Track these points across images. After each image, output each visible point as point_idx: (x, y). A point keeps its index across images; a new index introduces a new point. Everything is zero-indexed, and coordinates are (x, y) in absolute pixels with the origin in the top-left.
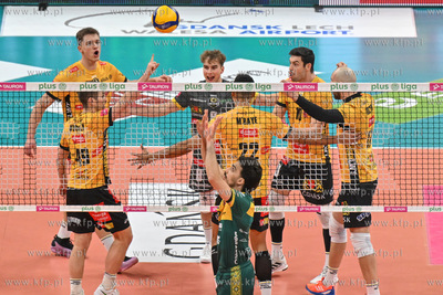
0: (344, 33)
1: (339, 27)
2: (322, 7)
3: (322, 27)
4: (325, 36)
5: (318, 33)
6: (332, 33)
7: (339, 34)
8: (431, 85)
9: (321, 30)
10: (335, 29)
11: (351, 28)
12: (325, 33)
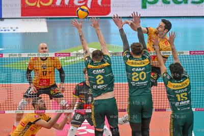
0: (14, 30)
1: (11, 28)
2: (4, 19)
3: (4, 28)
4: (5, 32)
5: (2, 30)
6: (9, 30)
7: (12, 31)
8: (55, 54)
9: (3, 29)
10: (10, 29)
11: (17, 28)
12: (5, 30)
